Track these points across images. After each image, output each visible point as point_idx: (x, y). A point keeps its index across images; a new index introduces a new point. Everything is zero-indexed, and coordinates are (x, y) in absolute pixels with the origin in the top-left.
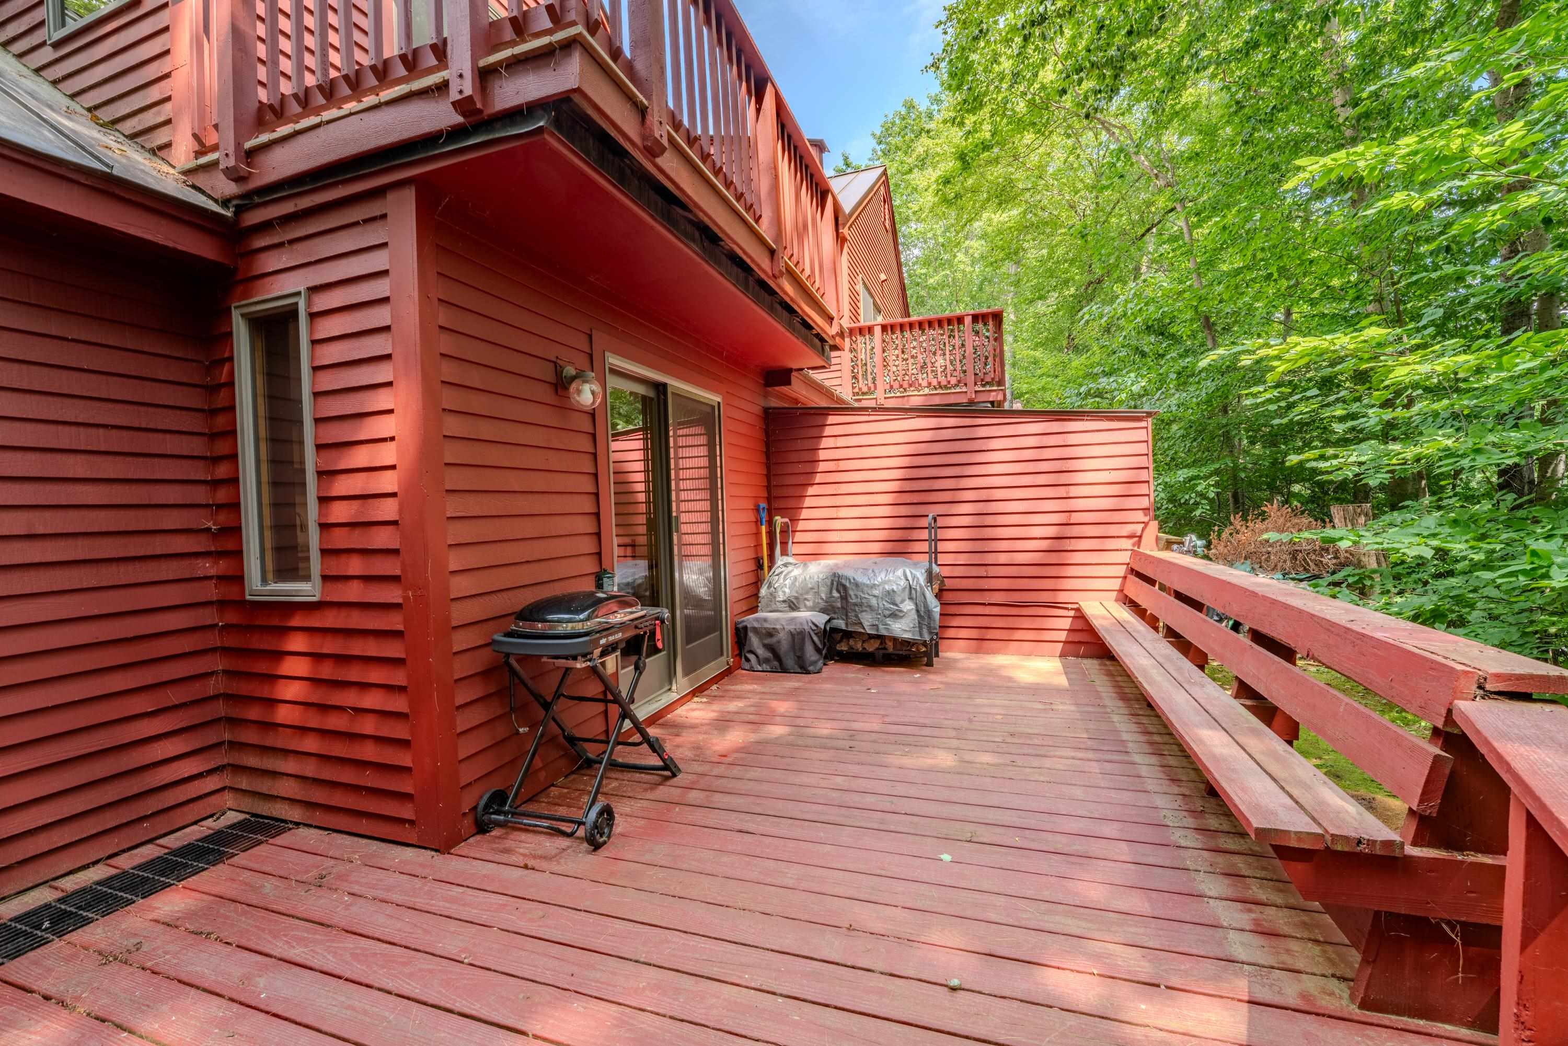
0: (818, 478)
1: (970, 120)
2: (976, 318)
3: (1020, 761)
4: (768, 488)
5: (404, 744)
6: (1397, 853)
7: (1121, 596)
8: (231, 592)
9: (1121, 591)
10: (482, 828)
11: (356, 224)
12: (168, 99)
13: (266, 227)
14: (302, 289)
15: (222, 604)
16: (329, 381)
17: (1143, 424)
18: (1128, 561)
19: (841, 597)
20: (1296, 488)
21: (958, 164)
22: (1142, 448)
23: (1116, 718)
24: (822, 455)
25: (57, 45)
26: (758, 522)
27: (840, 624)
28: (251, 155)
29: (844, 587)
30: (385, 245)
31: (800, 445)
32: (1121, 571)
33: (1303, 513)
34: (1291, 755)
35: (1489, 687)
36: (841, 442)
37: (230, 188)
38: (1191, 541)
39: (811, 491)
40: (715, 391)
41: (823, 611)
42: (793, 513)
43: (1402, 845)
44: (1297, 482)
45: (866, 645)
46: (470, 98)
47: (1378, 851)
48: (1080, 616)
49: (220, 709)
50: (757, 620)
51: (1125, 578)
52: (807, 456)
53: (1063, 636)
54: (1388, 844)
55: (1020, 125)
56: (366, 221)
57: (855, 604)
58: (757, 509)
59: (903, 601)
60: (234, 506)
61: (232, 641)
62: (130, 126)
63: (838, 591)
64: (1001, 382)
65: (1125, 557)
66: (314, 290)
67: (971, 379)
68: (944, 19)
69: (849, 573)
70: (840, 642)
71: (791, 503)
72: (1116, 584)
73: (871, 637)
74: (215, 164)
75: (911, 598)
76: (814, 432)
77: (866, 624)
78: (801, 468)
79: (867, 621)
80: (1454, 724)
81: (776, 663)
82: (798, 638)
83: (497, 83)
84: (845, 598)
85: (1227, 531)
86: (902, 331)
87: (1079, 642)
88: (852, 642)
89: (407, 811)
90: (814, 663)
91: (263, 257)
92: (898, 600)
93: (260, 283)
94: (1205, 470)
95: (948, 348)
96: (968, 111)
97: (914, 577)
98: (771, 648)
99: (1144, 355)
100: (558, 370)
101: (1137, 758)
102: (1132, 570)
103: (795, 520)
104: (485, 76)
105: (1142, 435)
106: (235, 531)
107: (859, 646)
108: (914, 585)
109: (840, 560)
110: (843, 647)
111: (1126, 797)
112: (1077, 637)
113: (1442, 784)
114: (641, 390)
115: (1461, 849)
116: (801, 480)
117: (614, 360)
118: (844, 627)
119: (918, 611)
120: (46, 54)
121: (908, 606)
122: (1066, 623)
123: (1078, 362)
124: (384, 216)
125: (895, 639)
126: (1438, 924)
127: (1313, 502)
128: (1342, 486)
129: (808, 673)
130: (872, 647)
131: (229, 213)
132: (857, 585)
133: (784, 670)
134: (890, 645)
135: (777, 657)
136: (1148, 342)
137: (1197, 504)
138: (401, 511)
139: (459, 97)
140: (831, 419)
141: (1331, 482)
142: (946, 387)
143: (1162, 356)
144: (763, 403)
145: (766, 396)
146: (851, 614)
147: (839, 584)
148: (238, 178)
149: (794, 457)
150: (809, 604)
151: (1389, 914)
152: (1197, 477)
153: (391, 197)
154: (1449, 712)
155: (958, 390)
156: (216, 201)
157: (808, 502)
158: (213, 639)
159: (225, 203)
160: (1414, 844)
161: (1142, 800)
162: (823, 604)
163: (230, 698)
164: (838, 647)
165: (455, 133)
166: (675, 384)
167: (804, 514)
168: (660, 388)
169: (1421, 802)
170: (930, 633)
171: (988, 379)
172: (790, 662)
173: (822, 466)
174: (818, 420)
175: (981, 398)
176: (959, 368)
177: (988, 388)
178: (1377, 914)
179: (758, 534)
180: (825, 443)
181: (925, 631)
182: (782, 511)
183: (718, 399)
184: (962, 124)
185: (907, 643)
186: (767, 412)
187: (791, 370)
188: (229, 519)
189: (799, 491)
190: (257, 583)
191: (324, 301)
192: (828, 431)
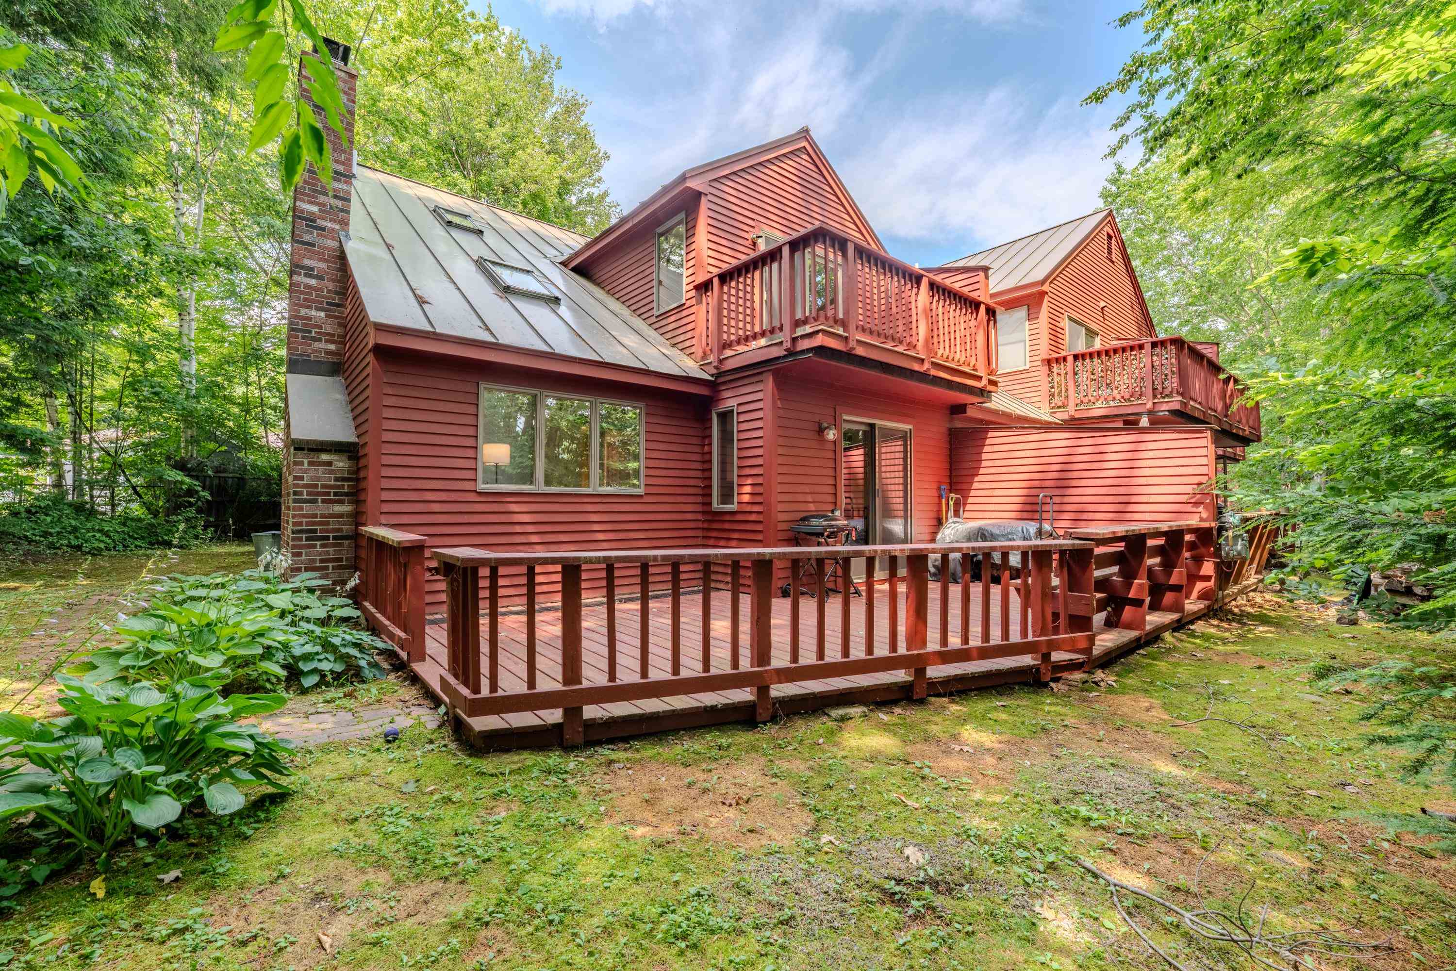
0: (982, 471)
2: (1155, 344)
4: (950, 477)
8: (706, 509)
11: (754, 383)
13: (724, 383)
14: (735, 405)
15: (703, 513)
22: (1204, 452)
24: (984, 456)
25: (656, 316)
26: (940, 497)
28: (721, 360)
31: (971, 450)
36: (996, 448)
37: (715, 371)
39: (976, 479)
40: (908, 423)
42: (964, 493)
46: (790, 346)
52: (975, 457)
56: (756, 382)
58: (939, 489)
60: (710, 478)
61: (706, 526)
62: (680, 346)
66: (739, 405)
67: (1150, 392)
69: (989, 528)
71: (964, 487)
74: (710, 363)
76: (979, 443)
78: (971, 465)
83: (798, 342)
91: (723, 393)
93: (722, 402)
100: (820, 424)
103: (965, 497)
104: (794, 340)
106: (710, 487)
109: (985, 522)
114: (863, 428)
116: (971, 472)
117: (845, 417)
120: (654, 319)
124: (762, 382)
131: (709, 379)
139: (786, 346)
140: (991, 434)
142: (1129, 400)
144: (948, 426)
145: (951, 421)
148: (716, 368)
149: (966, 458)
153: (765, 375)
155: (1139, 402)
156: (710, 375)
157: (975, 486)
158: (700, 525)
159: (712, 375)
165: (785, 357)
166: (878, 422)
167: (972, 493)
168: (872, 426)
171: (1166, 392)
173: (984, 464)
174: (982, 435)
175: (1160, 408)
177: (1166, 400)
179: (940, 504)
180: (986, 449)
182: (956, 491)
183: (911, 427)
186: (950, 430)
187: (967, 404)
188: (706, 483)
189: (968, 479)
190: (716, 505)
191: (742, 409)
192: (988, 441)
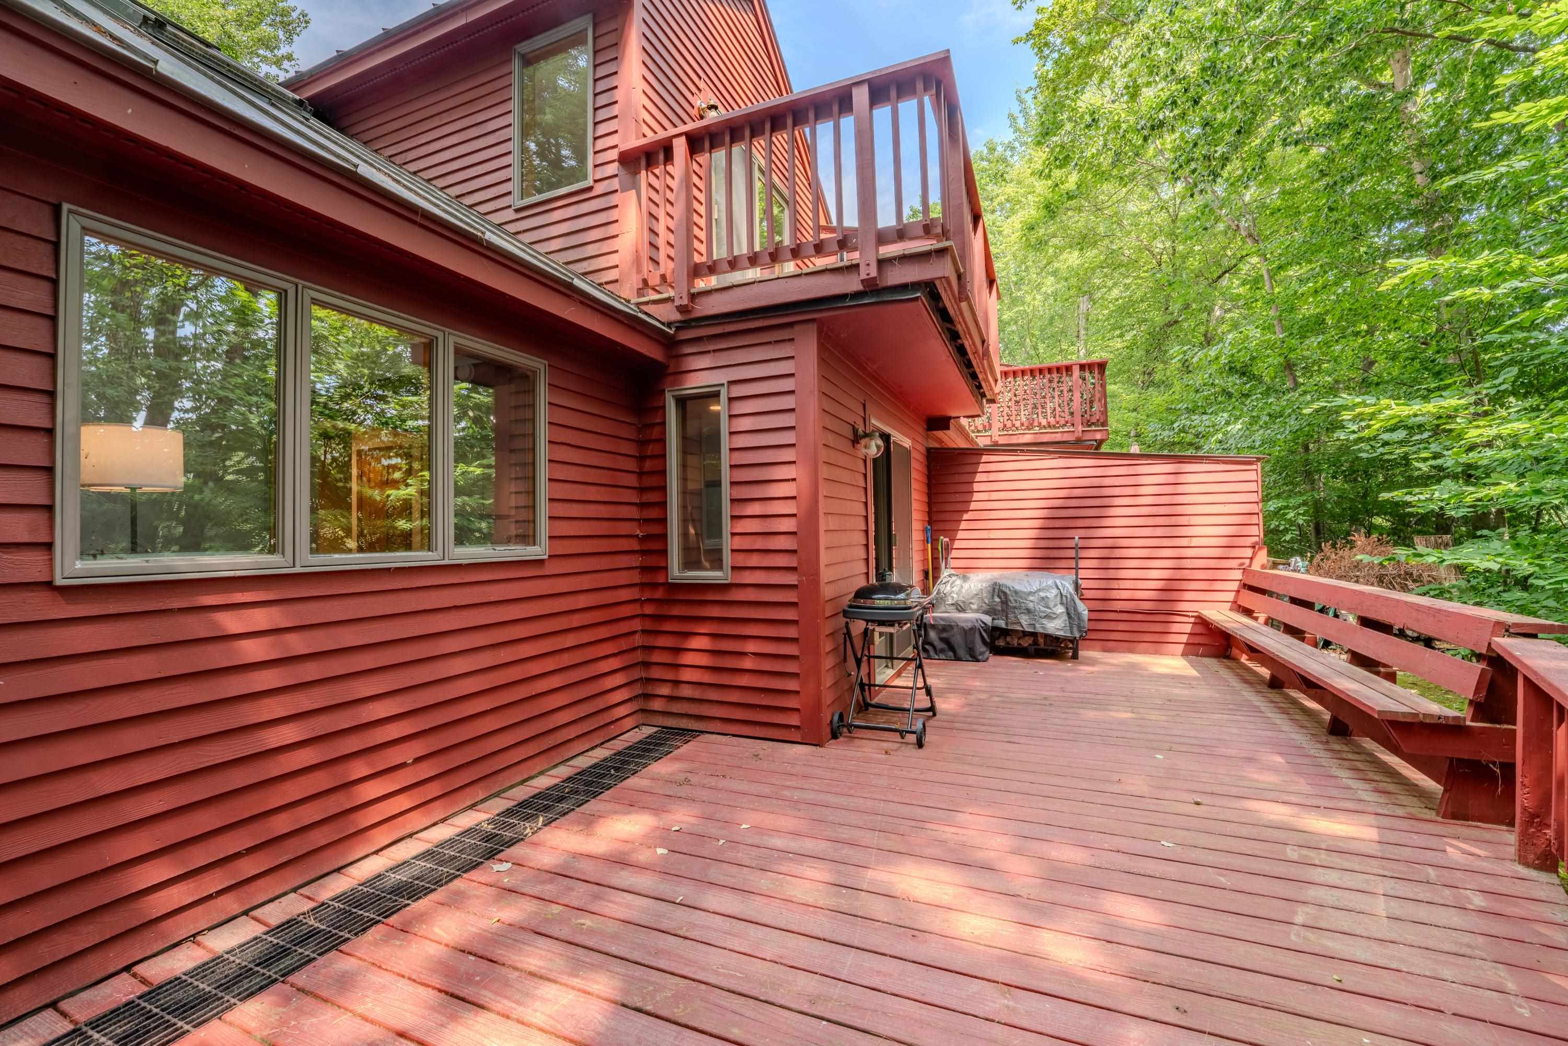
0: (973, 506)
1: (1057, 173)
2: (1082, 367)
3: (1183, 714)
4: (929, 513)
5: (795, 675)
6: (1462, 723)
7: (1235, 606)
8: (656, 577)
9: (1235, 602)
10: (835, 735)
11: (770, 343)
12: (617, 251)
13: (698, 339)
14: (725, 382)
15: (642, 586)
16: (741, 441)
17: (1254, 467)
18: (1240, 577)
19: (1002, 602)
20: (1378, 520)
21: (1043, 212)
22: (1253, 487)
23: (1245, 694)
24: (976, 487)
25: (517, 211)
26: (926, 539)
27: (1001, 623)
28: (693, 297)
29: (1005, 593)
30: (793, 357)
31: (957, 478)
32: (1235, 586)
33: (1388, 542)
34: (1397, 688)
35: (1511, 630)
36: (992, 477)
38: (1296, 562)
39: (965, 517)
41: (986, 613)
42: (952, 534)
43: (1465, 719)
44: (1378, 515)
45: (1021, 642)
46: (874, 278)
47: (1451, 722)
48: (1202, 622)
49: (639, 656)
50: (934, 618)
51: (1238, 591)
52: (963, 488)
53: (1184, 639)
54: (1456, 718)
55: (1102, 176)
56: (776, 342)
57: (1015, 608)
58: (925, 530)
59: (1055, 606)
60: (661, 520)
61: (652, 610)
63: (999, 597)
64: (1105, 424)
65: (1238, 575)
66: (731, 383)
67: (1078, 419)
68: (1034, 86)
69: (1008, 583)
70: (999, 638)
71: (948, 526)
72: (1231, 596)
73: (1025, 634)
74: (672, 299)
75: (1062, 604)
76: (969, 468)
77: (1024, 623)
78: (959, 497)
79: (1025, 622)
80: (1493, 651)
81: (951, 654)
82: (968, 632)
83: (889, 268)
84: (1005, 602)
85: (1318, 557)
86: (1015, 377)
87: (1199, 644)
88: (1008, 639)
89: (794, 720)
90: (982, 653)
91: (691, 358)
92: (1051, 604)
93: (685, 375)
94: (1293, 502)
95: (1057, 393)
96: (1057, 167)
97: (1064, 586)
98: (946, 641)
99: (1230, 395)
100: (855, 429)
101: (1270, 715)
102: (1245, 585)
103: (953, 540)
104: (882, 264)
105: (1252, 476)
106: (661, 537)
107: (1015, 642)
108: (1064, 593)
109: (996, 573)
110: (1001, 643)
111: (1269, 734)
112: (1197, 640)
113: (1486, 685)
115: (1499, 723)
116: (959, 507)
118: (1004, 626)
119: (1068, 614)
121: (1060, 609)
122: (1188, 628)
123: (1157, 399)
124: (792, 340)
125: (1046, 636)
126: (1487, 766)
127: (1394, 534)
128: (1423, 519)
129: (978, 661)
130: (1026, 642)
131: (672, 332)
132: (1016, 592)
133: (957, 659)
134: (1041, 641)
135: (952, 648)
136: (1233, 382)
137: (1286, 531)
138: (798, 526)
139: (866, 277)
140: (985, 458)
141: (1411, 515)
142: (1054, 427)
143: (1247, 396)
144: (927, 443)
145: (929, 438)
146: (1011, 616)
147: (998, 590)
148: (682, 309)
149: (952, 489)
150: (974, 607)
151: (1458, 759)
152: (1287, 507)
153: (797, 329)
154: (1489, 644)
155: (1066, 429)
156: (663, 324)
157: (963, 525)
158: (637, 610)
159: (669, 325)
160: (1472, 720)
161: (1282, 736)
162: (985, 607)
163: (644, 648)
164: (997, 643)
165: (857, 295)
166: (892, 433)
167: (960, 535)
168: (887, 438)
169: (1475, 694)
170: (1080, 631)
171: (1094, 420)
172: (962, 652)
173: (976, 496)
174: (974, 459)
175: (1087, 436)
176: (1067, 410)
177: (1093, 428)
178: (1452, 759)
179: (924, 550)
180: (979, 477)
181: (1075, 629)
182: (944, 532)
183: (910, 443)
184: (1049, 176)
185: (1057, 639)
186: (929, 450)
187: (950, 418)
188: (654, 529)
189: (955, 517)
190: (676, 571)
191: (738, 391)
192: (981, 468)
